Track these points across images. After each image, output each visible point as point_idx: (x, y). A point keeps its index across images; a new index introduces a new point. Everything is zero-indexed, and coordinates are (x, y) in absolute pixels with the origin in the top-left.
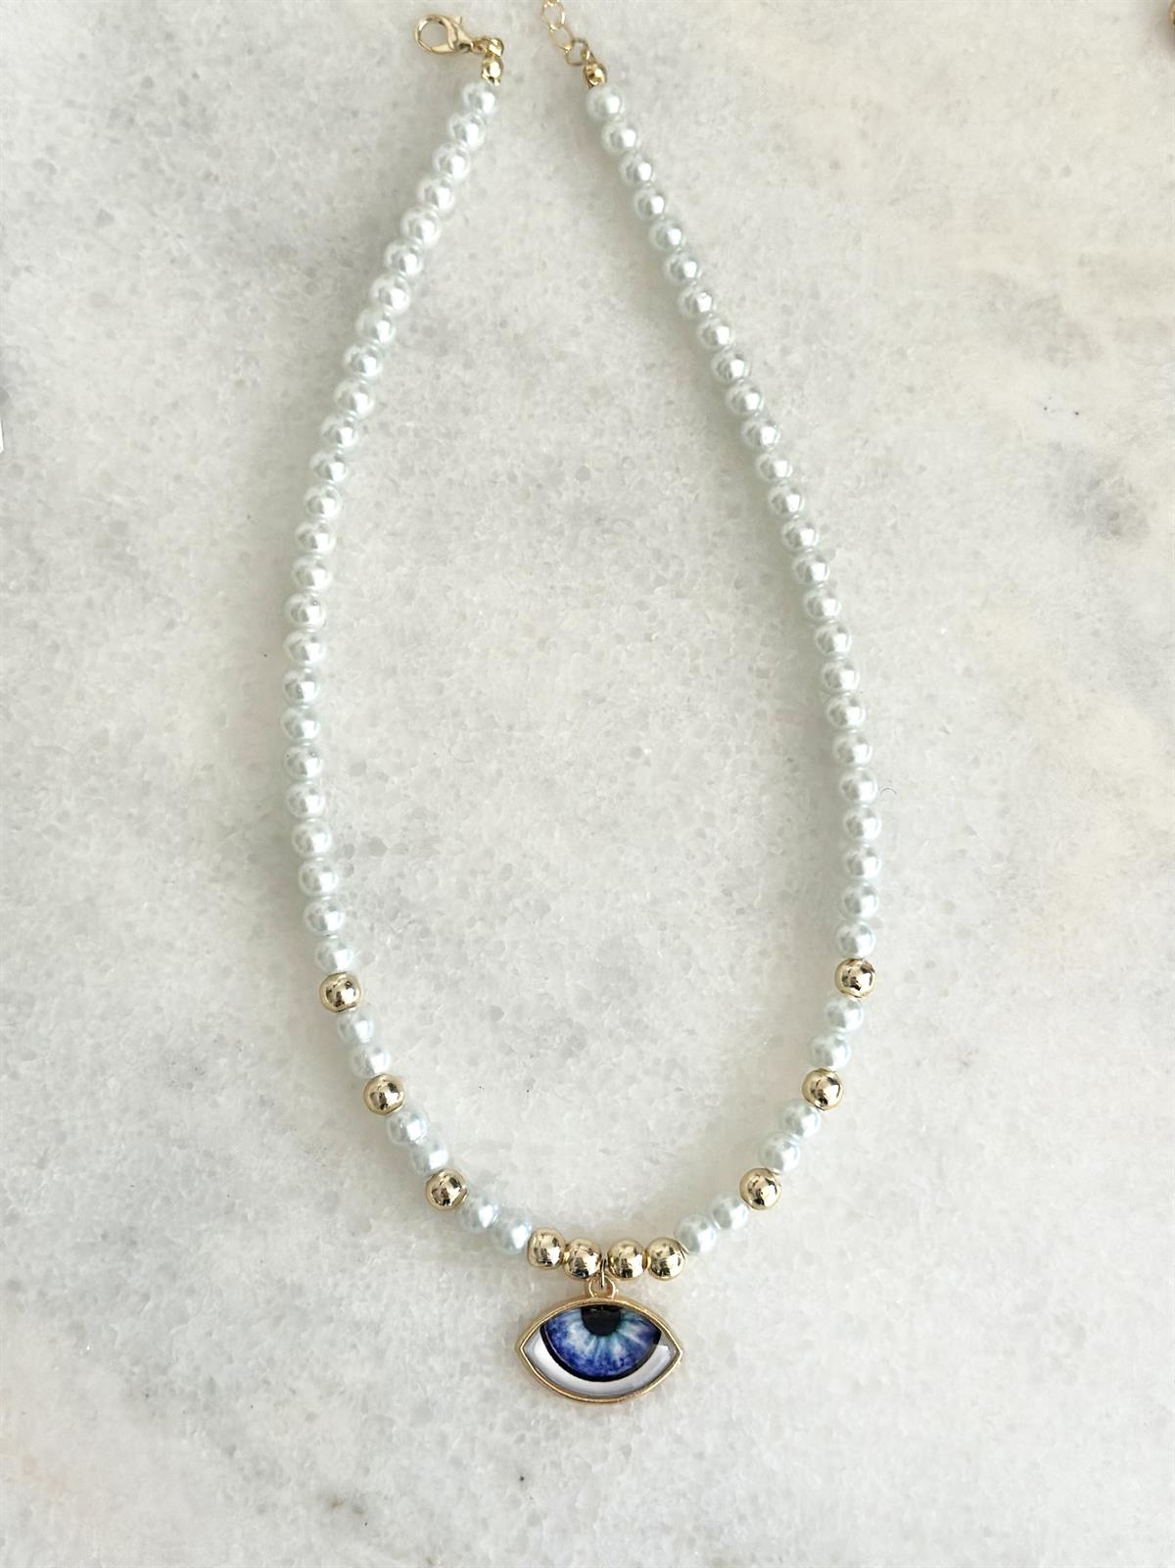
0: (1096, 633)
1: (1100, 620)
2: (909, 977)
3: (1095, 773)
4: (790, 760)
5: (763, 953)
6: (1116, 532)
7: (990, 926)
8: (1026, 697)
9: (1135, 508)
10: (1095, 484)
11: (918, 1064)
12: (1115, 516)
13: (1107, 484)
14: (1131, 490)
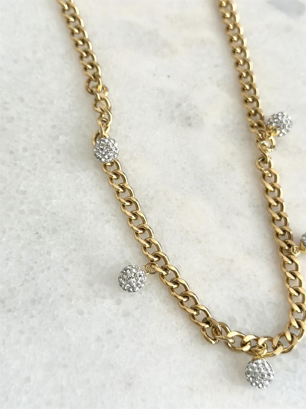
0: (183, 169)
1: (185, 163)
2: (99, 339)
3: (187, 231)
4: (37, 233)
5: (21, 332)
6: (190, 125)
7: (139, 310)
8: (152, 198)
9: (197, 115)
10: (179, 105)
11: (104, 386)
12: (189, 118)
13: (184, 105)
14: (195, 107)
